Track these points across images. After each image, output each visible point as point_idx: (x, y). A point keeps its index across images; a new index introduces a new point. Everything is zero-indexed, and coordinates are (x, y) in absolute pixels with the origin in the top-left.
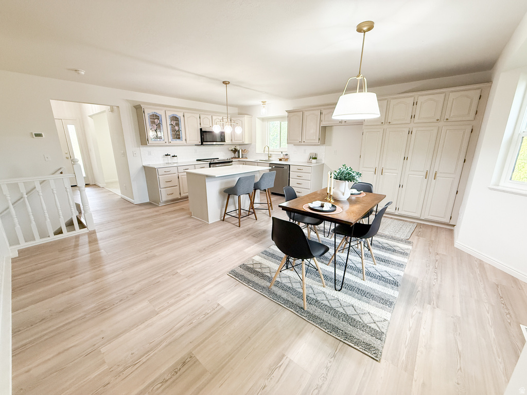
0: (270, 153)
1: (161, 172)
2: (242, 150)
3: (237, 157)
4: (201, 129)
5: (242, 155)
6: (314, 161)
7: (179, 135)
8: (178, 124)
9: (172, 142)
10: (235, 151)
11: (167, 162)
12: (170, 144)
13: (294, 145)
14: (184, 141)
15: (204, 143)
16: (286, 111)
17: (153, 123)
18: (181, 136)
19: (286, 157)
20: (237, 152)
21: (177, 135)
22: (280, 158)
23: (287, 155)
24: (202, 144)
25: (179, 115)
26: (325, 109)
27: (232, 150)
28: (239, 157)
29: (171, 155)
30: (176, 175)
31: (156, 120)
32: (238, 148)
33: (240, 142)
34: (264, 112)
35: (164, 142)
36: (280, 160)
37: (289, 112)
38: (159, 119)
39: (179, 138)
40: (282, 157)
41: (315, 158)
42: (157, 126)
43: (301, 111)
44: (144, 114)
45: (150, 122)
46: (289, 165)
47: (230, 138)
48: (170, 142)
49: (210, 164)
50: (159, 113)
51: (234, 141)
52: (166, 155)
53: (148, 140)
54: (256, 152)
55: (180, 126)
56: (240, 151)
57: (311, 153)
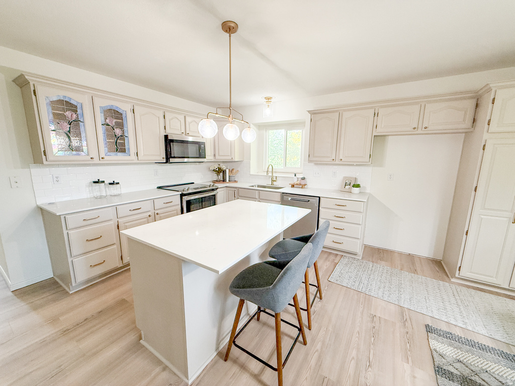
0: (275, 175)
1: (72, 221)
2: (229, 170)
3: (222, 179)
4: (166, 137)
5: (229, 176)
6: (356, 190)
7: (123, 144)
8: (121, 126)
9: (106, 158)
10: (219, 171)
11: (98, 194)
12: (102, 162)
13: (316, 164)
14: (133, 157)
15: (171, 160)
16: (308, 111)
17: (58, 118)
18: (126, 147)
19: (303, 182)
20: (221, 174)
21: (119, 145)
22: (292, 183)
23: (303, 179)
24: (167, 161)
25: (123, 107)
26: (382, 107)
27: (214, 170)
28: (224, 181)
29: (107, 182)
30: (113, 224)
31: (68, 114)
32: (223, 167)
33: (228, 158)
34: (268, 114)
35: (89, 158)
36: (293, 186)
37: (313, 113)
38: (76, 111)
39: (123, 151)
40: (295, 181)
41: (358, 186)
42: (69, 126)
43: (336, 111)
44: (36, 96)
45: (51, 116)
46: (319, 197)
47: (213, 154)
48: (102, 158)
49: (182, 195)
50: (75, 98)
51: (217, 157)
52: (95, 182)
53: (45, 154)
54: (251, 173)
55: (125, 129)
56: (227, 171)
57: (345, 178)
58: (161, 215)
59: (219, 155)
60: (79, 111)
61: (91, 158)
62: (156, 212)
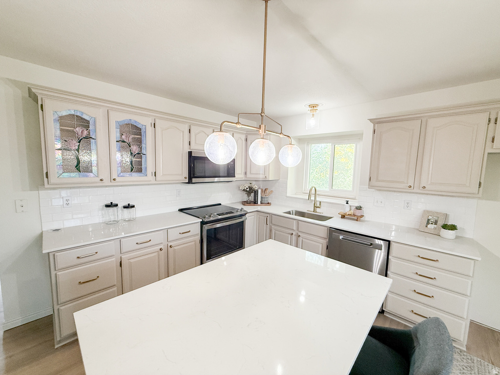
0: (318, 199)
2: (262, 190)
3: (253, 200)
4: (190, 153)
5: (262, 198)
6: (449, 233)
7: (140, 163)
8: (139, 142)
9: (118, 179)
10: (250, 191)
12: (114, 183)
13: (378, 190)
14: (150, 177)
15: (194, 180)
16: (371, 120)
17: (67, 134)
18: (143, 166)
19: (358, 213)
20: (252, 195)
21: (134, 165)
22: (343, 212)
23: (359, 208)
24: (190, 182)
25: (143, 121)
27: (244, 190)
28: (255, 203)
29: (121, 205)
30: (114, 261)
31: (78, 130)
32: (255, 187)
33: (261, 177)
34: (312, 125)
35: (98, 179)
36: (343, 217)
37: (376, 122)
38: (87, 127)
39: (140, 170)
40: (347, 210)
41: (453, 228)
42: (79, 144)
43: (417, 118)
44: (43, 111)
45: (58, 132)
46: (389, 242)
47: (243, 171)
48: (114, 180)
49: (203, 223)
50: (87, 113)
51: (248, 175)
52: (107, 206)
53: (47, 177)
54: (288, 195)
55: (143, 145)
56: (260, 191)
57: (426, 212)
58: (175, 248)
59: (251, 173)
60: (91, 127)
61: (101, 180)
62: (169, 244)
